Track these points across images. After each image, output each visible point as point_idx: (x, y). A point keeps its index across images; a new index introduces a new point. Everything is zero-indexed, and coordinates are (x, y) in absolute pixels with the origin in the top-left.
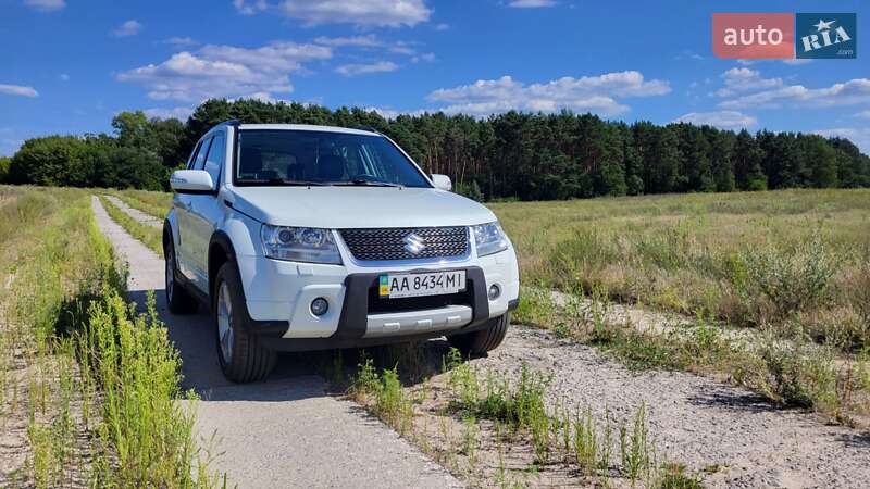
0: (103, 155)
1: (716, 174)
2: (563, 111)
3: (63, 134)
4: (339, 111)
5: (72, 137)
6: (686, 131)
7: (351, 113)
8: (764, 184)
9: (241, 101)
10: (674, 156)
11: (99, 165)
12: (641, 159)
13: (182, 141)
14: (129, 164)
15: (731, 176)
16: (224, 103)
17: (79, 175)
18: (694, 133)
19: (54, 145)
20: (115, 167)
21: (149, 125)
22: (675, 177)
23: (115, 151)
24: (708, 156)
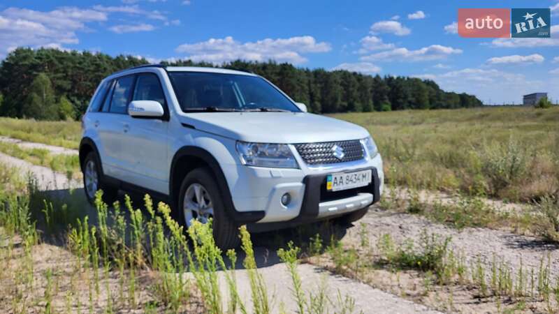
1: (362, 101)
2: (270, 61)
4: (118, 58)
6: (345, 74)
7: (127, 59)
8: (389, 107)
9: (42, 49)
10: (338, 90)
12: (319, 91)
15: (371, 102)
16: (29, 50)
18: (349, 76)
22: (340, 103)
24: (358, 90)
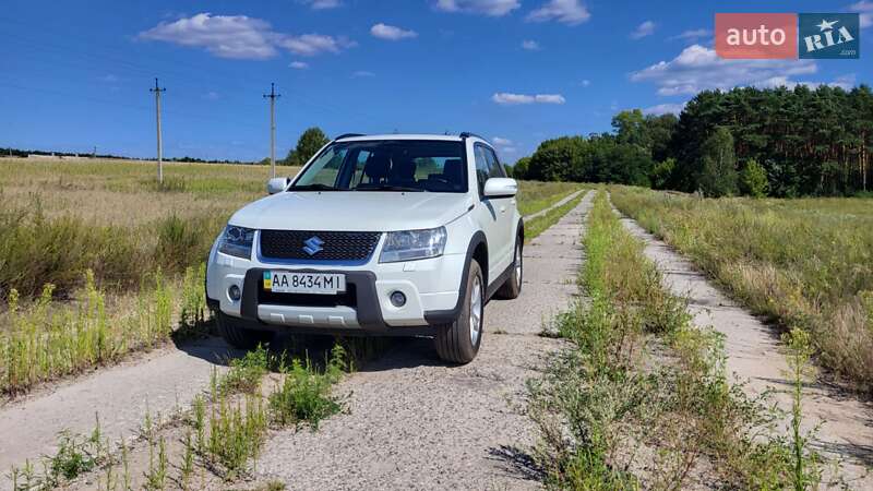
0: (601, 153)
3: (571, 135)
5: (577, 137)
11: (597, 162)
13: (673, 136)
14: (621, 160)
16: (717, 93)
17: (580, 172)
19: (564, 144)
20: (609, 164)
21: (644, 122)
23: (611, 147)
